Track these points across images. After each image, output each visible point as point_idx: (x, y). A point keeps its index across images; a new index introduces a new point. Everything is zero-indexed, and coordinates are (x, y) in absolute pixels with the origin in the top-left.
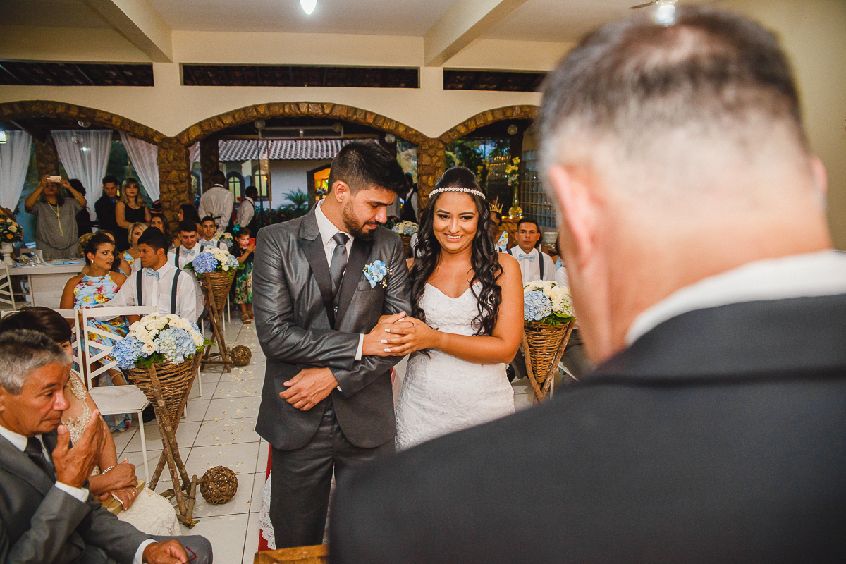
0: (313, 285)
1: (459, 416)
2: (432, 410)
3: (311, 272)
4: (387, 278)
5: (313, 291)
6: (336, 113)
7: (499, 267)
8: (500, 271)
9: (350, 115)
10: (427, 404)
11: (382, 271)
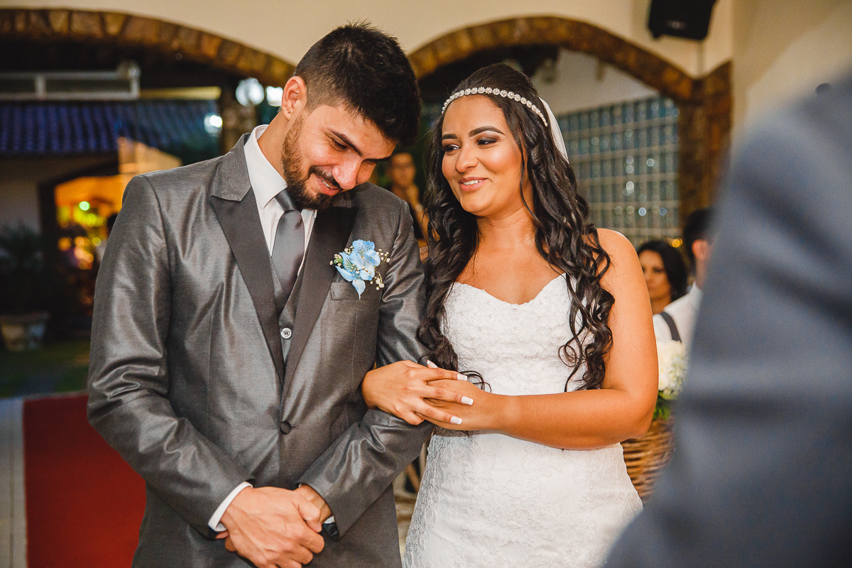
0: (237, 286)
1: (543, 547)
2: (486, 537)
3: (233, 260)
4: (383, 270)
5: (237, 296)
6: (134, 33)
7: (603, 254)
8: (605, 262)
9: (165, 37)
10: (477, 525)
11: (370, 259)
